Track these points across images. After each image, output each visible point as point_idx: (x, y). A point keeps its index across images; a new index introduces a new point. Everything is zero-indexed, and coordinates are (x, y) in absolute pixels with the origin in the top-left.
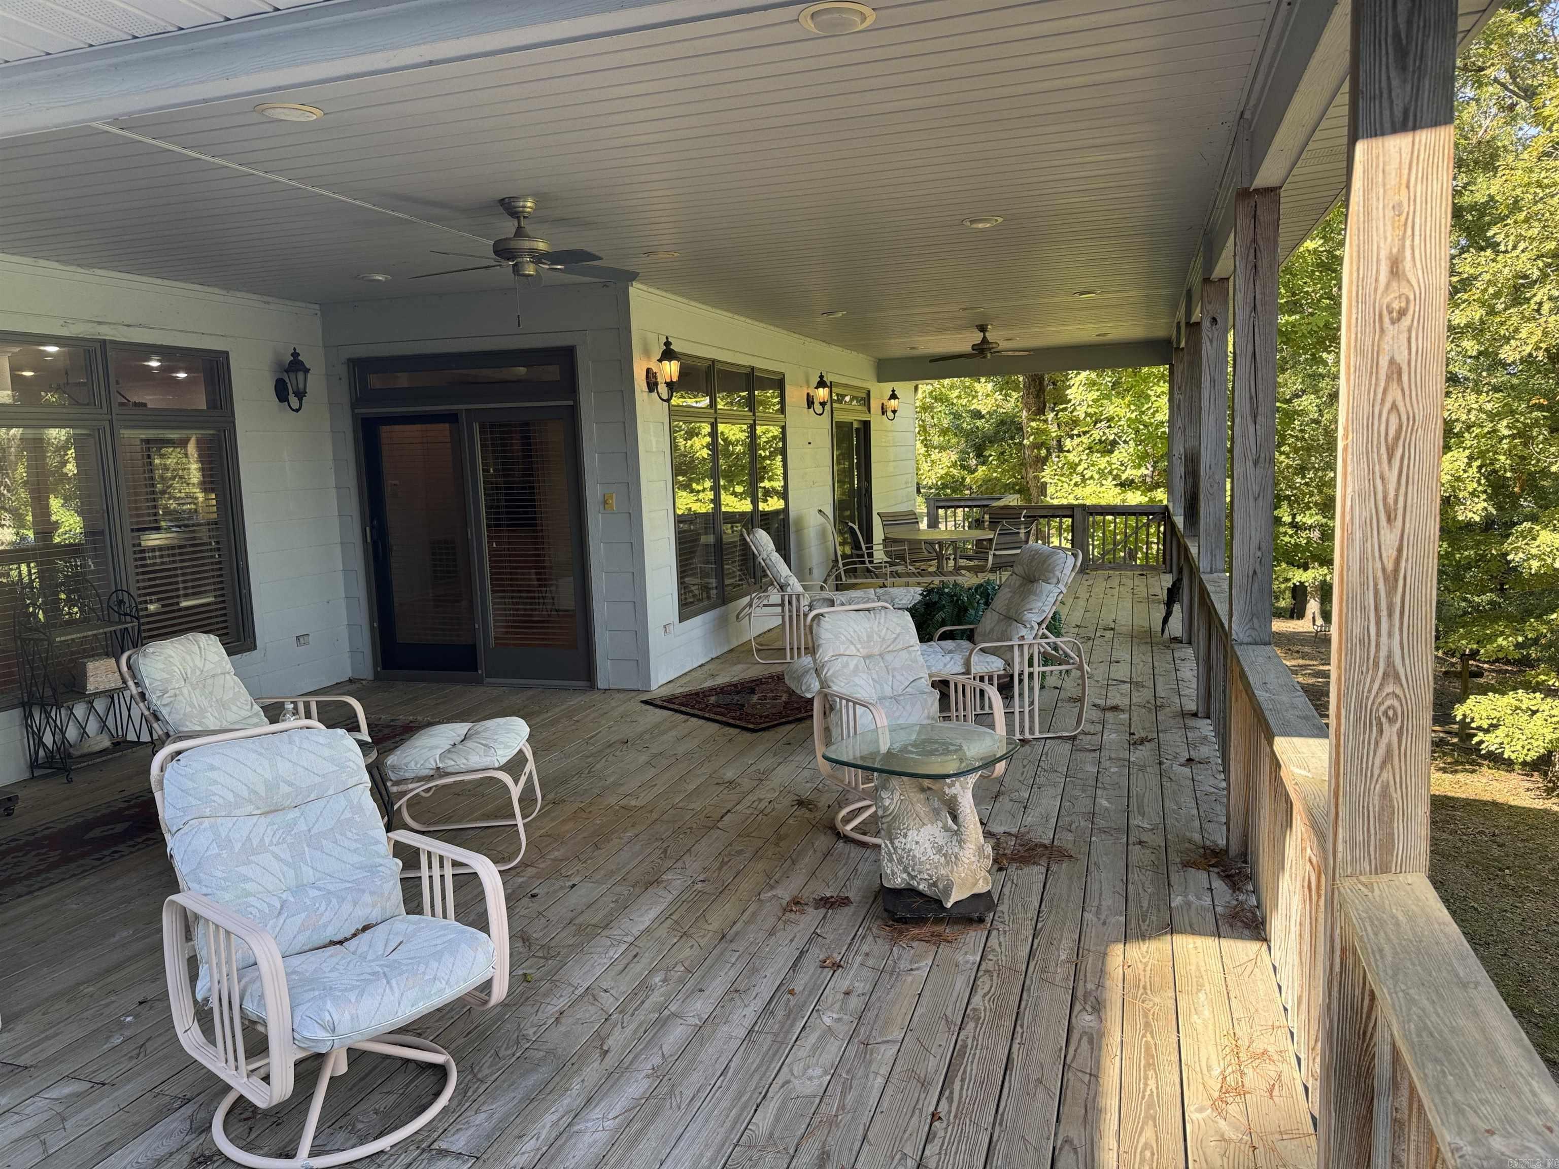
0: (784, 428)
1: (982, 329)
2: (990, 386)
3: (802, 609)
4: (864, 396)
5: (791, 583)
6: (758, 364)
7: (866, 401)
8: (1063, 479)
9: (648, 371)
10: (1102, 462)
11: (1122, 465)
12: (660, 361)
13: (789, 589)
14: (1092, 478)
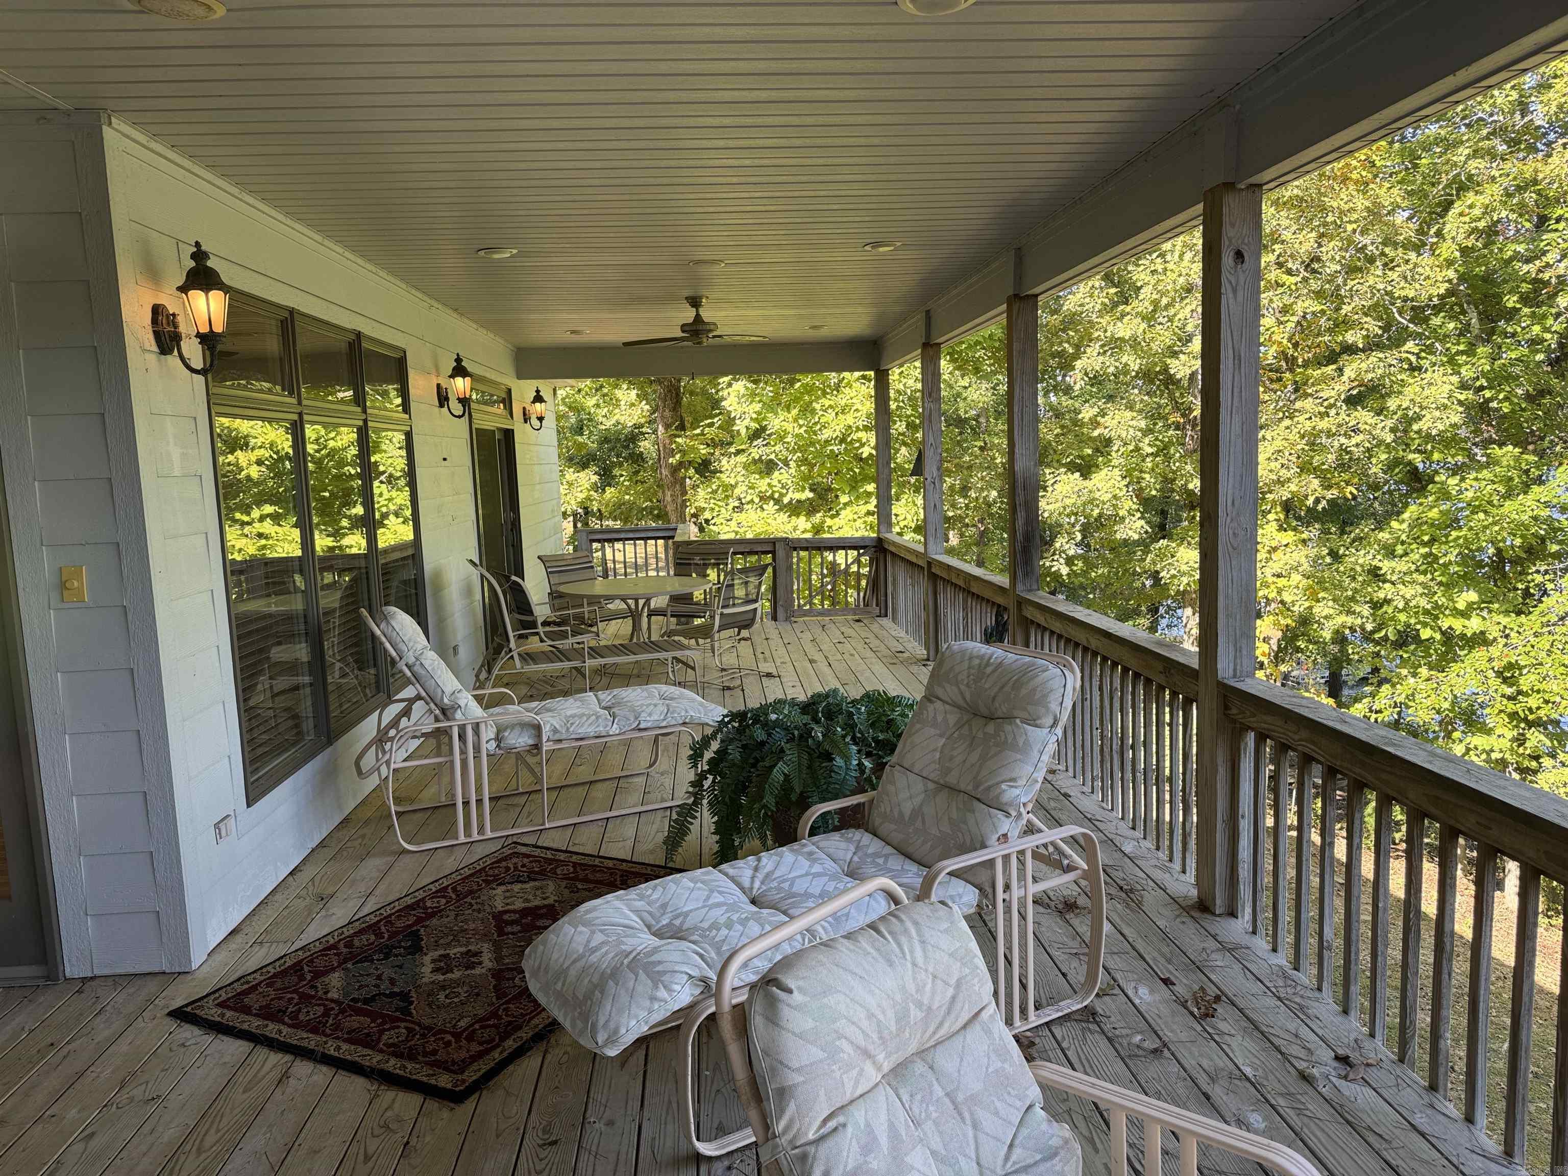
0: (409, 436)
1: (695, 302)
2: (633, 393)
3: (484, 746)
4: (504, 395)
5: (462, 703)
6: (367, 328)
7: (507, 401)
8: (720, 503)
9: (157, 311)
10: (763, 485)
11: (783, 487)
12: (183, 289)
13: (459, 715)
14: (752, 501)
